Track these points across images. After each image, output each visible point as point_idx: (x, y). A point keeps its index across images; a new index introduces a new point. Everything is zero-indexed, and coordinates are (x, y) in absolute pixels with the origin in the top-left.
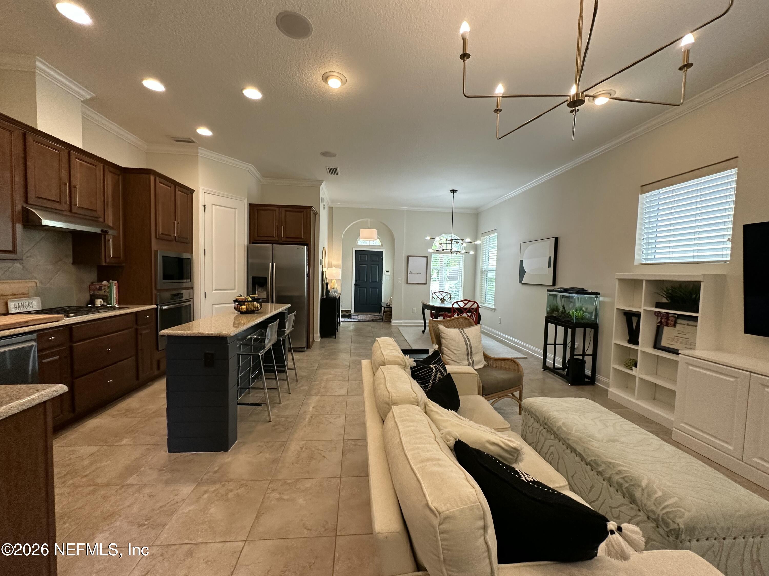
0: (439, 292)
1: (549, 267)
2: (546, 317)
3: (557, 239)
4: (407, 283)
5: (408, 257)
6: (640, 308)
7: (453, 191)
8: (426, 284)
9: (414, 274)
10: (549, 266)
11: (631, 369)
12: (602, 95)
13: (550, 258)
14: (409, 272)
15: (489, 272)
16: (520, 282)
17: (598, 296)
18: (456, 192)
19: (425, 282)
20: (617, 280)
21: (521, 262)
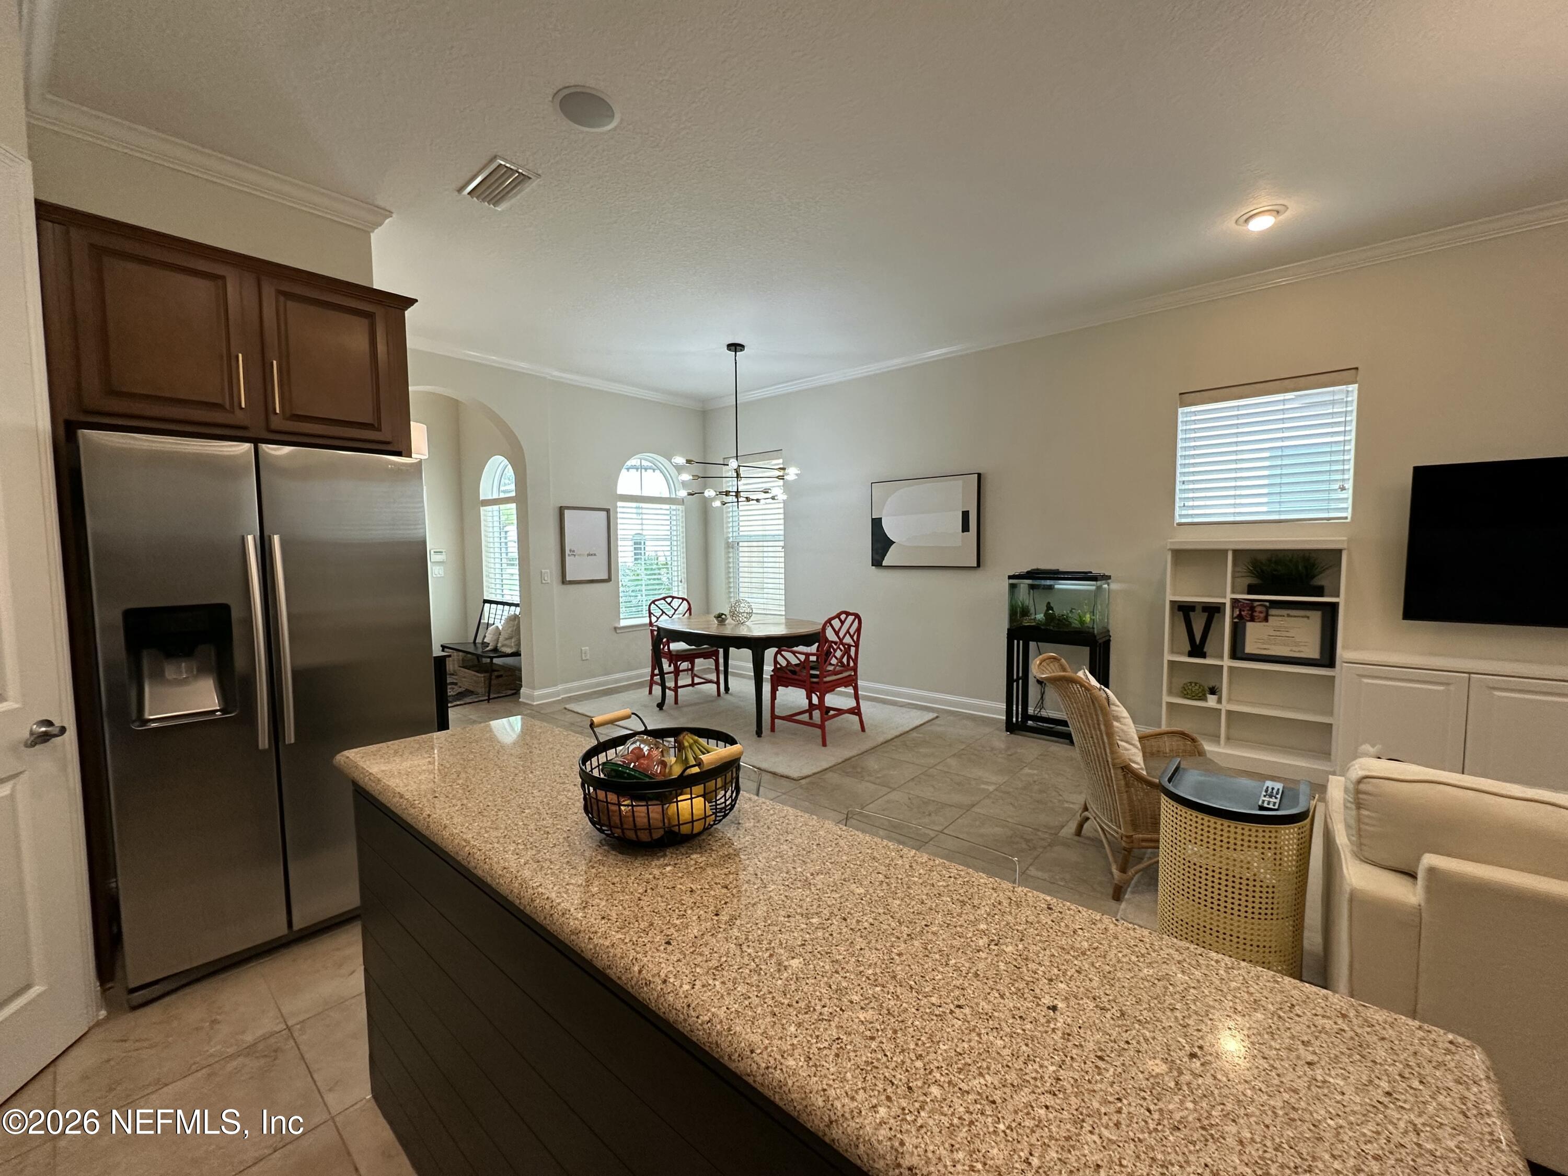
0: (664, 599)
1: (963, 531)
2: (1008, 630)
3: (979, 475)
4: (564, 581)
5: (561, 511)
6: (1225, 597)
7: (733, 348)
8: (609, 580)
9: (580, 555)
10: (965, 528)
11: (1205, 699)
12: (1266, 213)
13: (966, 515)
14: (567, 552)
15: (741, 544)
16: (877, 562)
17: (1109, 581)
18: (741, 350)
19: (605, 577)
20: (1170, 553)
21: (877, 524)
